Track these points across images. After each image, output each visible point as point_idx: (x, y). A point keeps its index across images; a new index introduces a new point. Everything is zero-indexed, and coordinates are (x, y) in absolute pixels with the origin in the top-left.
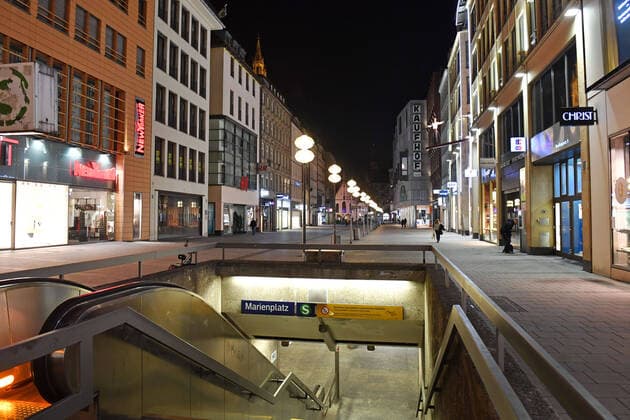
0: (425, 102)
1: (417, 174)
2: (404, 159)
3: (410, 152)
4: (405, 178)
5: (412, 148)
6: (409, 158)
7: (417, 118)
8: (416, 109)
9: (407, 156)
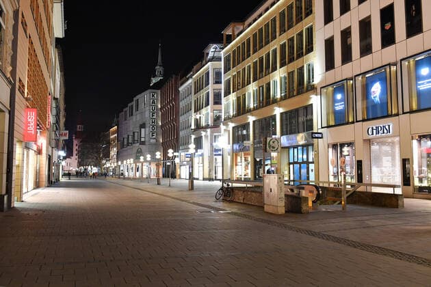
0: (159, 91)
1: (153, 141)
2: (143, 130)
3: (147, 125)
4: (143, 143)
5: (149, 122)
6: (147, 129)
7: (153, 102)
8: (153, 96)
9: (145, 128)
